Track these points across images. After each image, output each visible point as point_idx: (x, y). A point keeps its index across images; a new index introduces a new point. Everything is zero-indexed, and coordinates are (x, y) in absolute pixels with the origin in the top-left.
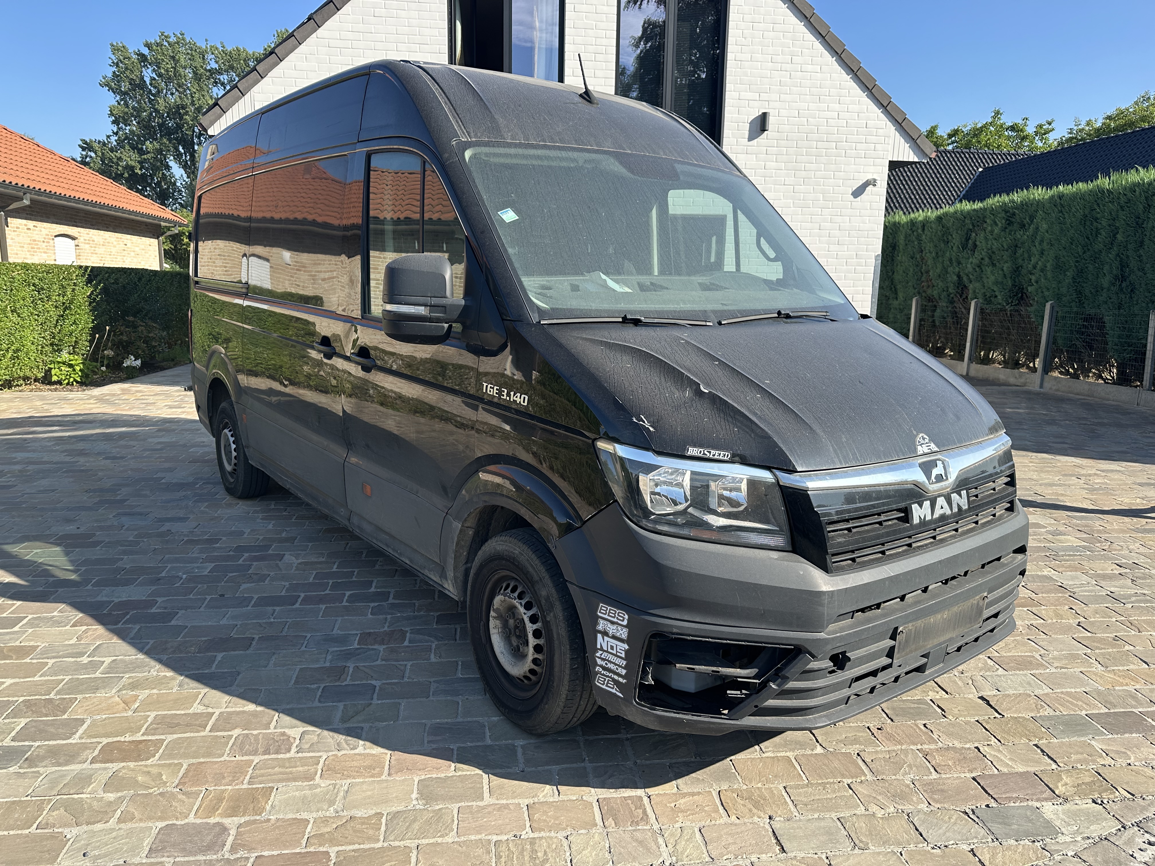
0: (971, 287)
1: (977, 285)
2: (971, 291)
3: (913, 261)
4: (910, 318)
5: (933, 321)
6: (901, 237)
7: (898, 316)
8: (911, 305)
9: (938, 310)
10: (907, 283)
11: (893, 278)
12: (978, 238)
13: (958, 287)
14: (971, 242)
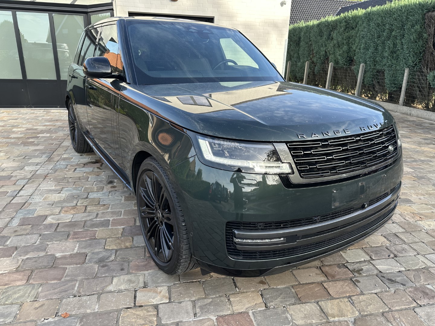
0: (330, 57)
1: (333, 56)
2: (330, 59)
3: (307, 45)
4: (304, 71)
5: (314, 72)
6: (303, 34)
7: (300, 70)
8: (305, 65)
9: (316, 67)
10: (304, 55)
11: (299, 53)
12: (334, 34)
13: (325, 57)
14: (331, 36)
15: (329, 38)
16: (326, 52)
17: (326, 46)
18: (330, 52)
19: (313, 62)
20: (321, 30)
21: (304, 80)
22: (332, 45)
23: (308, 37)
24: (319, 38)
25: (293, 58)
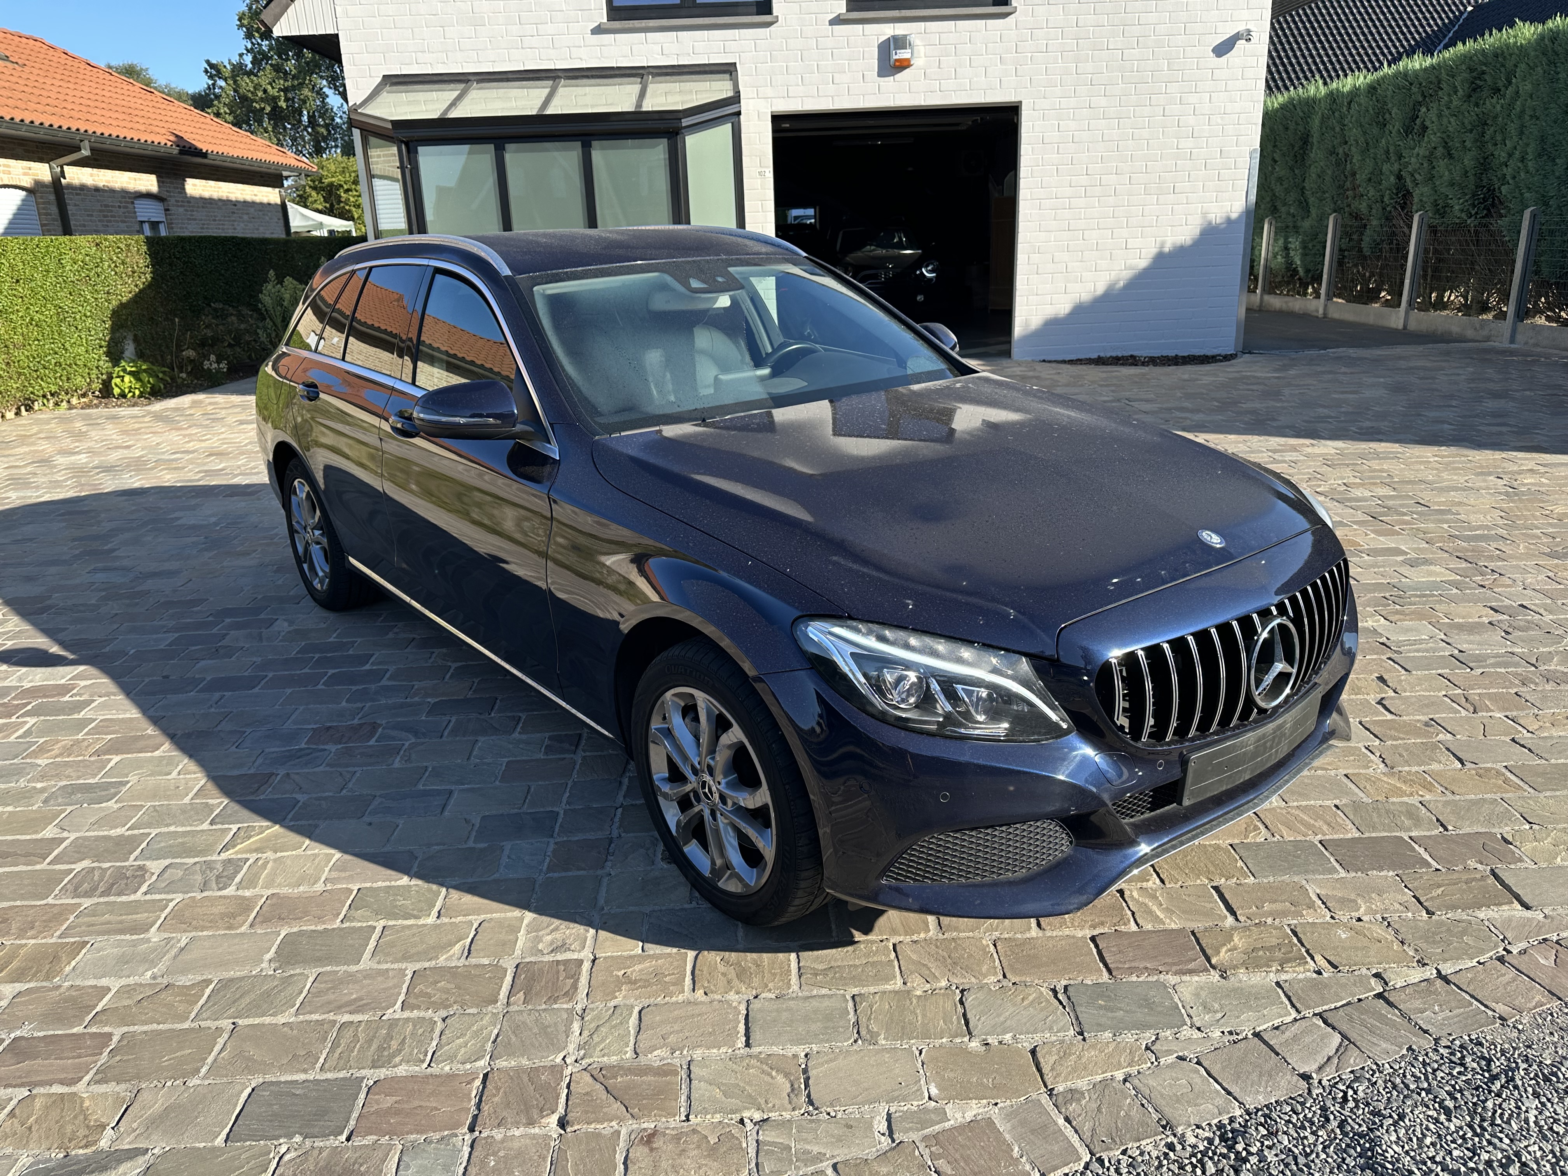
0: (1416, 193)
1: (1426, 190)
2: (1416, 200)
3: (1333, 159)
4: (1325, 247)
5: (1360, 250)
6: (1316, 122)
7: (1310, 245)
8: (1327, 227)
9: (1368, 232)
10: (1324, 192)
11: (1304, 188)
12: (1429, 115)
13: (1397, 194)
14: (1418, 121)
15: (1408, 130)
16: (1399, 177)
17: (1400, 157)
18: (1417, 176)
19: (1357, 217)
20: (1385, 103)
21: (1325, 276)
22: (1422, 151)
23: (1337, 129)
24: (1375, 131)
25: (1285, 204)
